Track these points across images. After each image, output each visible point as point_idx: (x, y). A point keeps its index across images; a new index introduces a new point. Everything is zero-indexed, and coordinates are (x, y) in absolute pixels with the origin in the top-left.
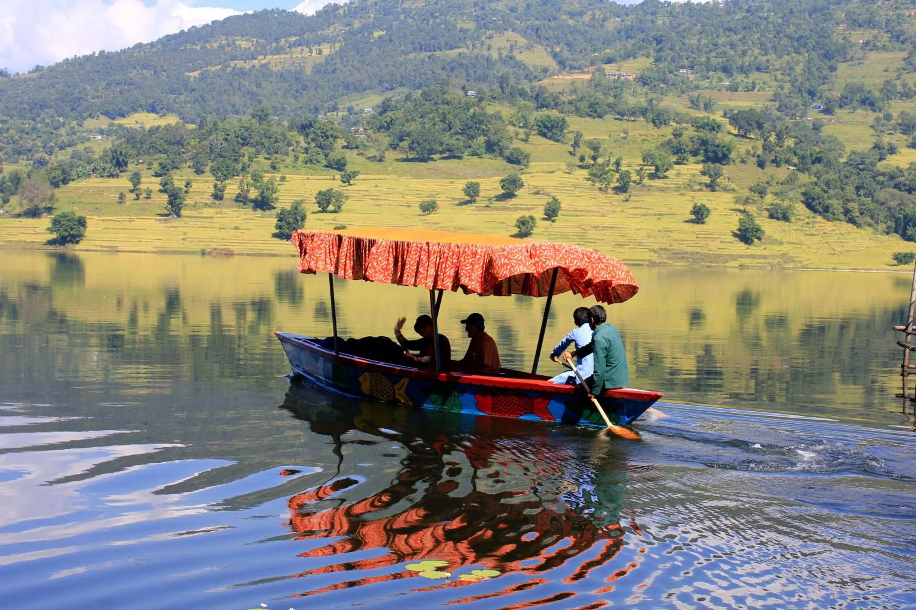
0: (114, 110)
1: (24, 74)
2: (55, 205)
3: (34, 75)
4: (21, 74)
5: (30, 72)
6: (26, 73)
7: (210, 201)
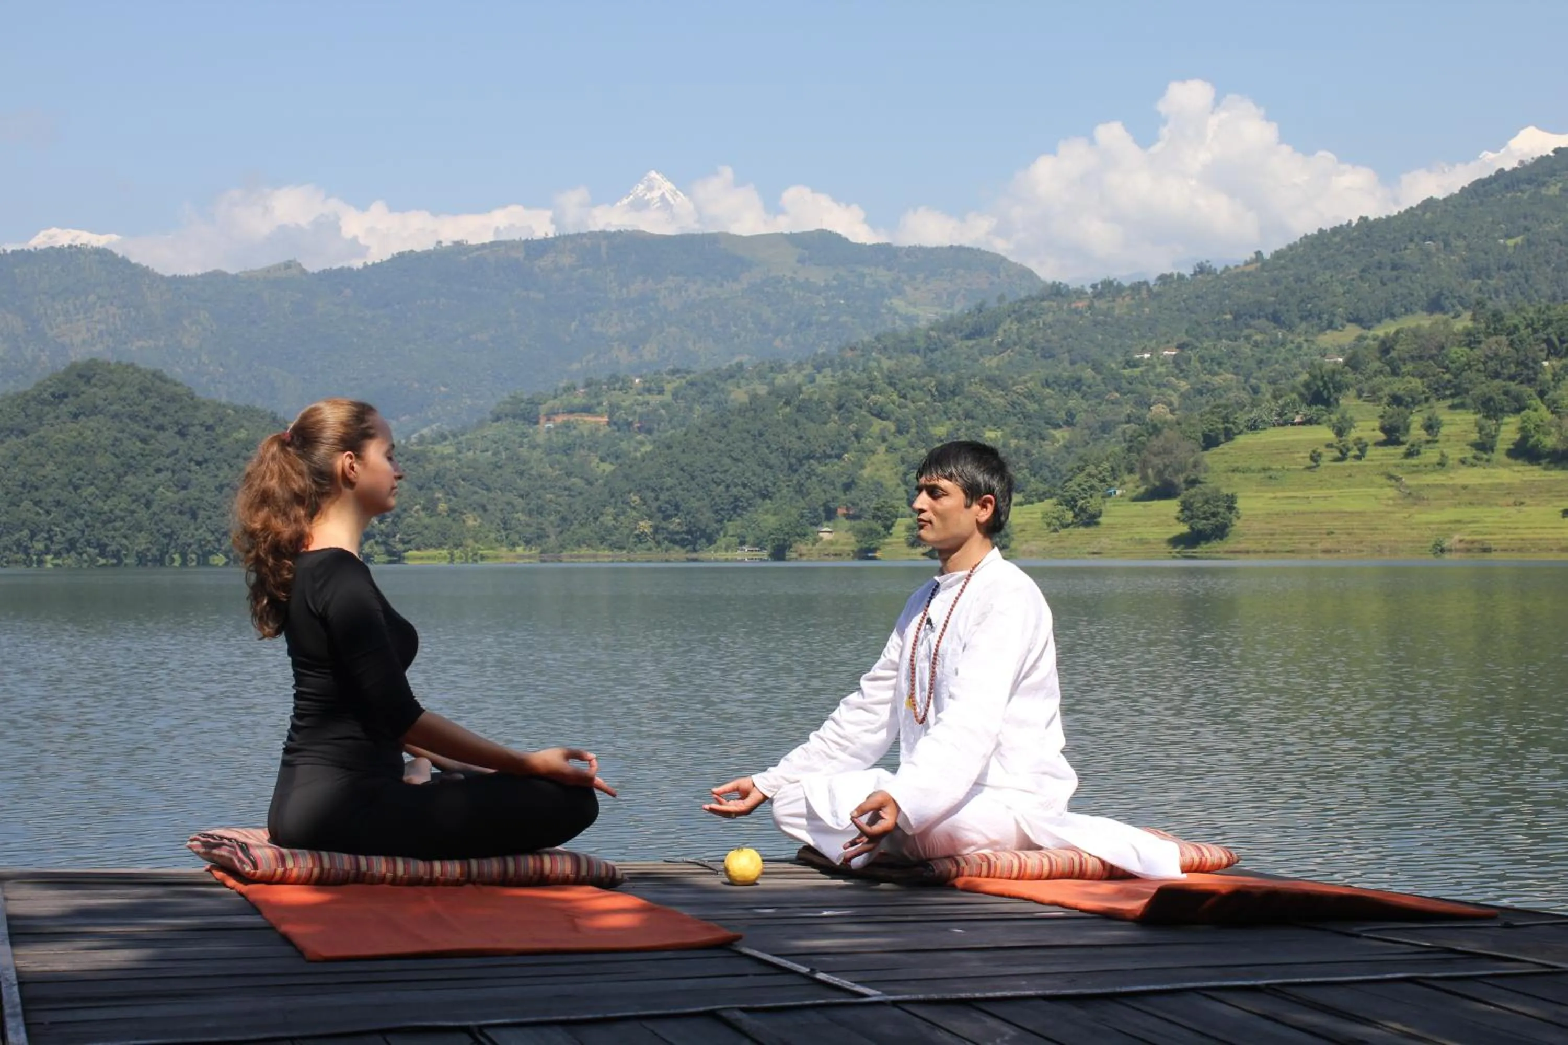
0: (1370, 313)
1: (1237, 267)
2: (1202, 476)
3: (1251, 268)
4: (1232, 267)
5: (1247, 264)
6: (1241, 264)
7: (1469, 453)
